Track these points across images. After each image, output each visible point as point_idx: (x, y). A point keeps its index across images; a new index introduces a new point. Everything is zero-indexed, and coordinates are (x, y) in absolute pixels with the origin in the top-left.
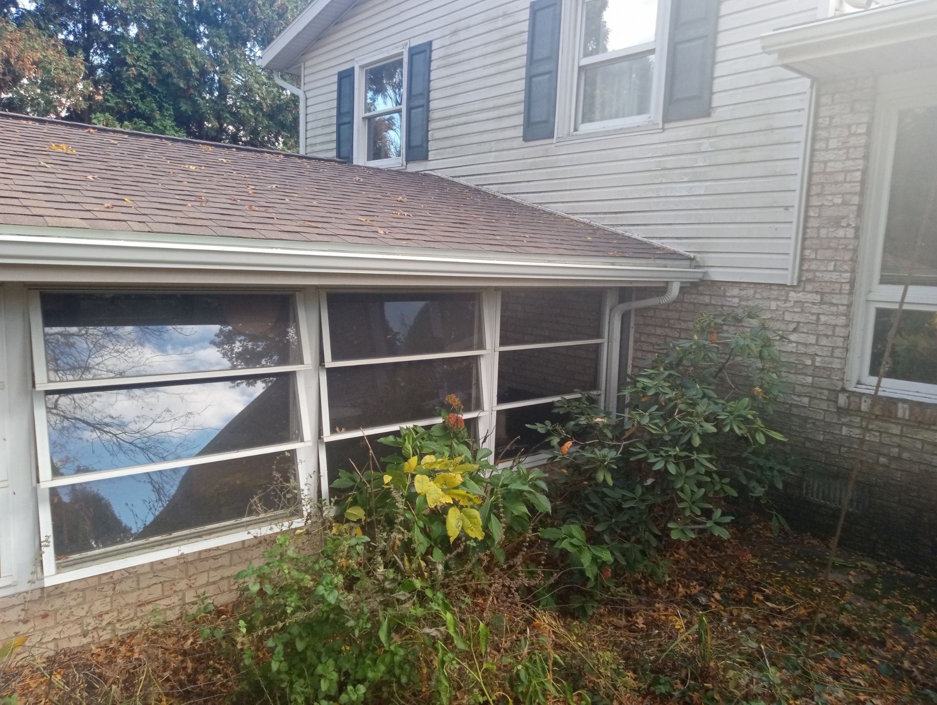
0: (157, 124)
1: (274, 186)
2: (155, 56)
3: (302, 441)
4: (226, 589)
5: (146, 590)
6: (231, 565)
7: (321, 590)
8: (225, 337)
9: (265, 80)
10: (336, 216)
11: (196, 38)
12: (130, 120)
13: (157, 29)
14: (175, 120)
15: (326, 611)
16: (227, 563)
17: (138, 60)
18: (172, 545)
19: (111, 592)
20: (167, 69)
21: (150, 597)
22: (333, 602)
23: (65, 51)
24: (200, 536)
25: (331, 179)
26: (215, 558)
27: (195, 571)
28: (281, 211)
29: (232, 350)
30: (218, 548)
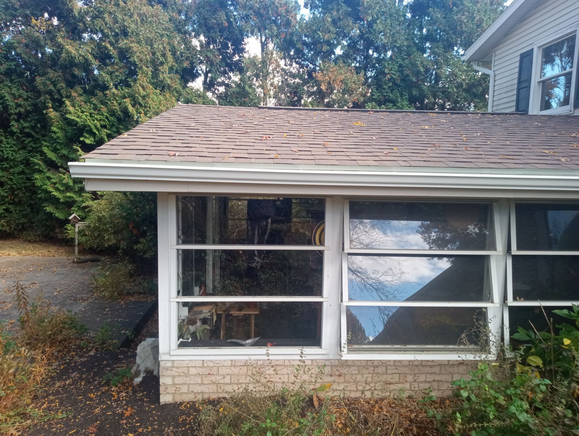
0: (399, 104)
1: (479, 134)
2: (400, 66)
3: (492, 302)
4: (436, 388)
5: (391, 375)
6: (440, 374)
7: (513, 409)
8: (425, 228)
9: (465, 68)
10: (525, 150)
11: (424, 51)
12: (384, 105)
13: (402, 51)
14: (409, 101)
15: (518, 426)
16: (438, 372)
17: (391, 70)
18: (407, 352)
19: (372, 371)
20: (407, 72)
21: (392, 380)
22: (523, 420)
23: (355, 72)
24: (423, 351)
25: (516, 126)
26: (431, 367)
27: (419, 372)
28: (486, 149)
29: (430, 237)
30: (433, 361)
